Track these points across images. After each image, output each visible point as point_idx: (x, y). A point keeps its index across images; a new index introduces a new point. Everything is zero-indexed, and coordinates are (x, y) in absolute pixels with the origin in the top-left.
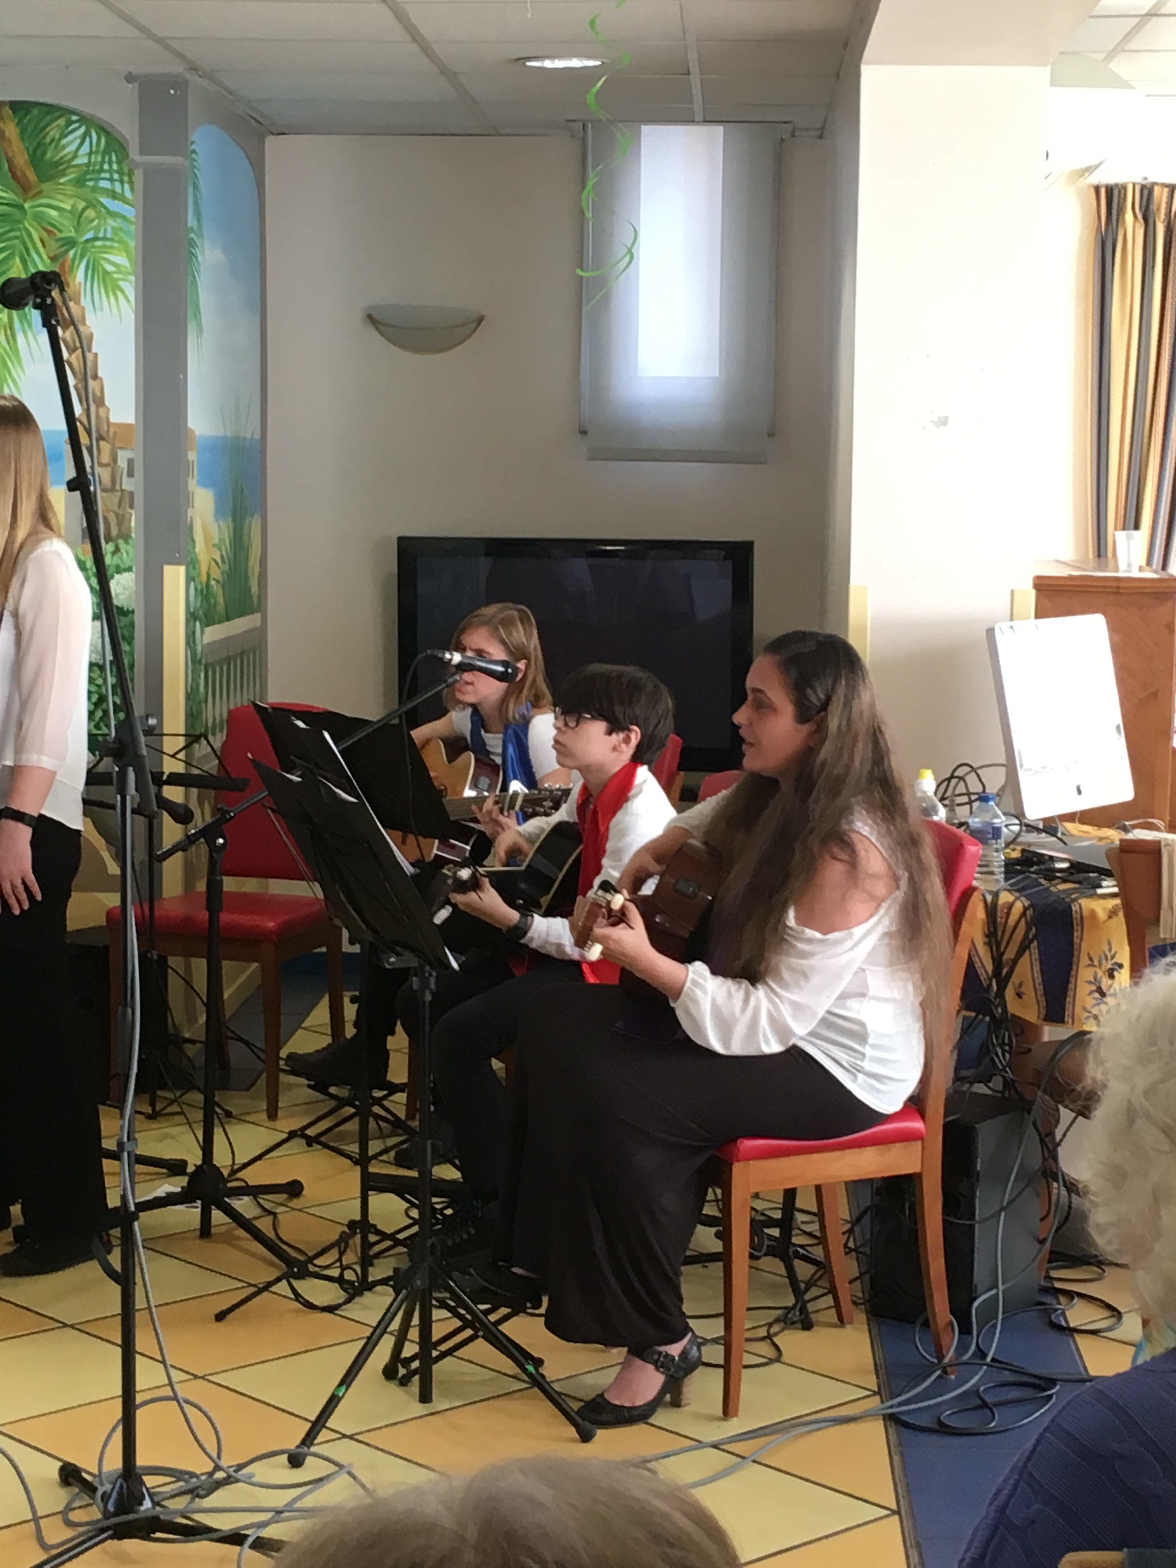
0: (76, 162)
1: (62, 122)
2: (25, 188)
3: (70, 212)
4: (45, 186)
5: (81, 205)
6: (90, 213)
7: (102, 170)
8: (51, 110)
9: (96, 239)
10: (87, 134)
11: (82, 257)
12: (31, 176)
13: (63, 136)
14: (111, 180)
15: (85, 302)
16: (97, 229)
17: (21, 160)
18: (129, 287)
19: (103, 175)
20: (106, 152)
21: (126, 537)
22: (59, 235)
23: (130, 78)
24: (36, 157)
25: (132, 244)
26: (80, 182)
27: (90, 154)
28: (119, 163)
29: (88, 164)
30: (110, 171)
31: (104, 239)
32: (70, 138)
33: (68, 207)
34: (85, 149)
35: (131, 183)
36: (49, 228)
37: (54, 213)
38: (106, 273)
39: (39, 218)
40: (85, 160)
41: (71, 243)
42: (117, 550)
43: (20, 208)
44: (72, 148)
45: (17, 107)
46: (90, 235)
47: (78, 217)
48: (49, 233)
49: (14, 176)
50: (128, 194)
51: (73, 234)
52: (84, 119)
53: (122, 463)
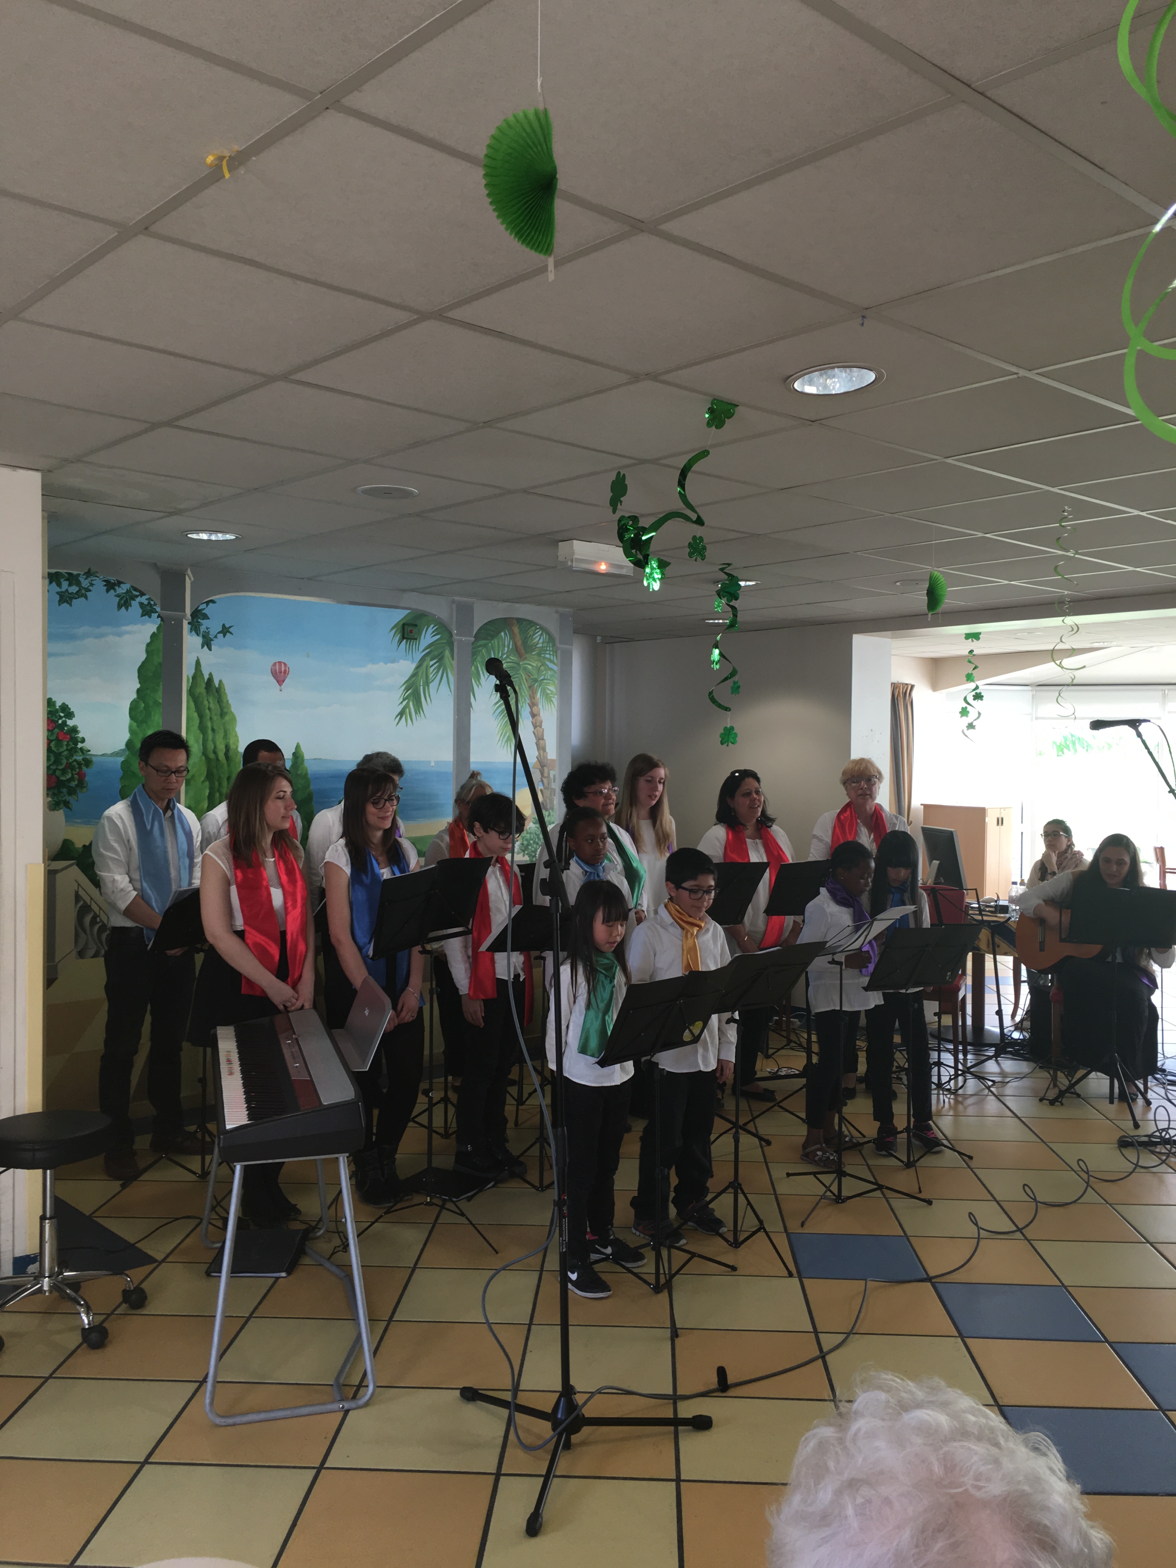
0: (538, 646)
1: (533, 628)
2: (520, 656)
3: (536, 667)
4: (527, 655)
5: (540, 664)
6: (542, 668)
7: (547, 650)
8: (531, 623)
9: (544, 679)
10: (542, 634)
11: (540, 686)
12: (523, 652)
13: (534, 634)
14: (550, 654)
15: (540, 706)
16: (544, 675)
17: (519, 643)
18: (555, 700)
19: (548, 652)
20: (548, 643)
21: (552, 809)
22: (532, 677)
23: (557, 612)
24: (525, 641)
25: (556, 682)
26: (539, 655)
27: (543, 643)
28: (553, 646)
29: (542, 647)
30: (549, 650)
31: (547, 679)
32: (537, 635)
33: (535, 665)
34: (541, 641)
35: (556, 656)
36: (529, 674)
37: (530, 667)
38: (548, 694)
39: (525, 669)
40: (541, 645)
41: (536, 680)
42: (549, 815)
43: (518, 664)
44: (537, 639)
45: (519, 621)
46: (542, 678)
47: (538, 670)
48: (529, 676)
49: (517, 650)
50: (555, 661)
51: (536, 676)
52: (542, 628)
53: (552, 776)
